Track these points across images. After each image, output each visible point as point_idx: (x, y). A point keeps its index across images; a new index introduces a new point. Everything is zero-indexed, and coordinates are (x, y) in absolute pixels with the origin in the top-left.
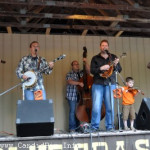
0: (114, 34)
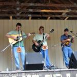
0: (64, 18)
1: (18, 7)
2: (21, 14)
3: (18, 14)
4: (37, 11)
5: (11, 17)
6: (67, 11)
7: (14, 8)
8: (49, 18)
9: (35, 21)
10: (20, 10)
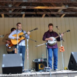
0: (60, 16)
1: (10, 3)
2: (13, 11)
4: (31, 8)
5: (3, 15)
6: (63, 7)
7: (6, 5)
8: (44, 15)
9: (29, 19)
10: (12, 7)
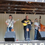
1: (9, 7)
3: (9, 11)
9: (18, 14)
